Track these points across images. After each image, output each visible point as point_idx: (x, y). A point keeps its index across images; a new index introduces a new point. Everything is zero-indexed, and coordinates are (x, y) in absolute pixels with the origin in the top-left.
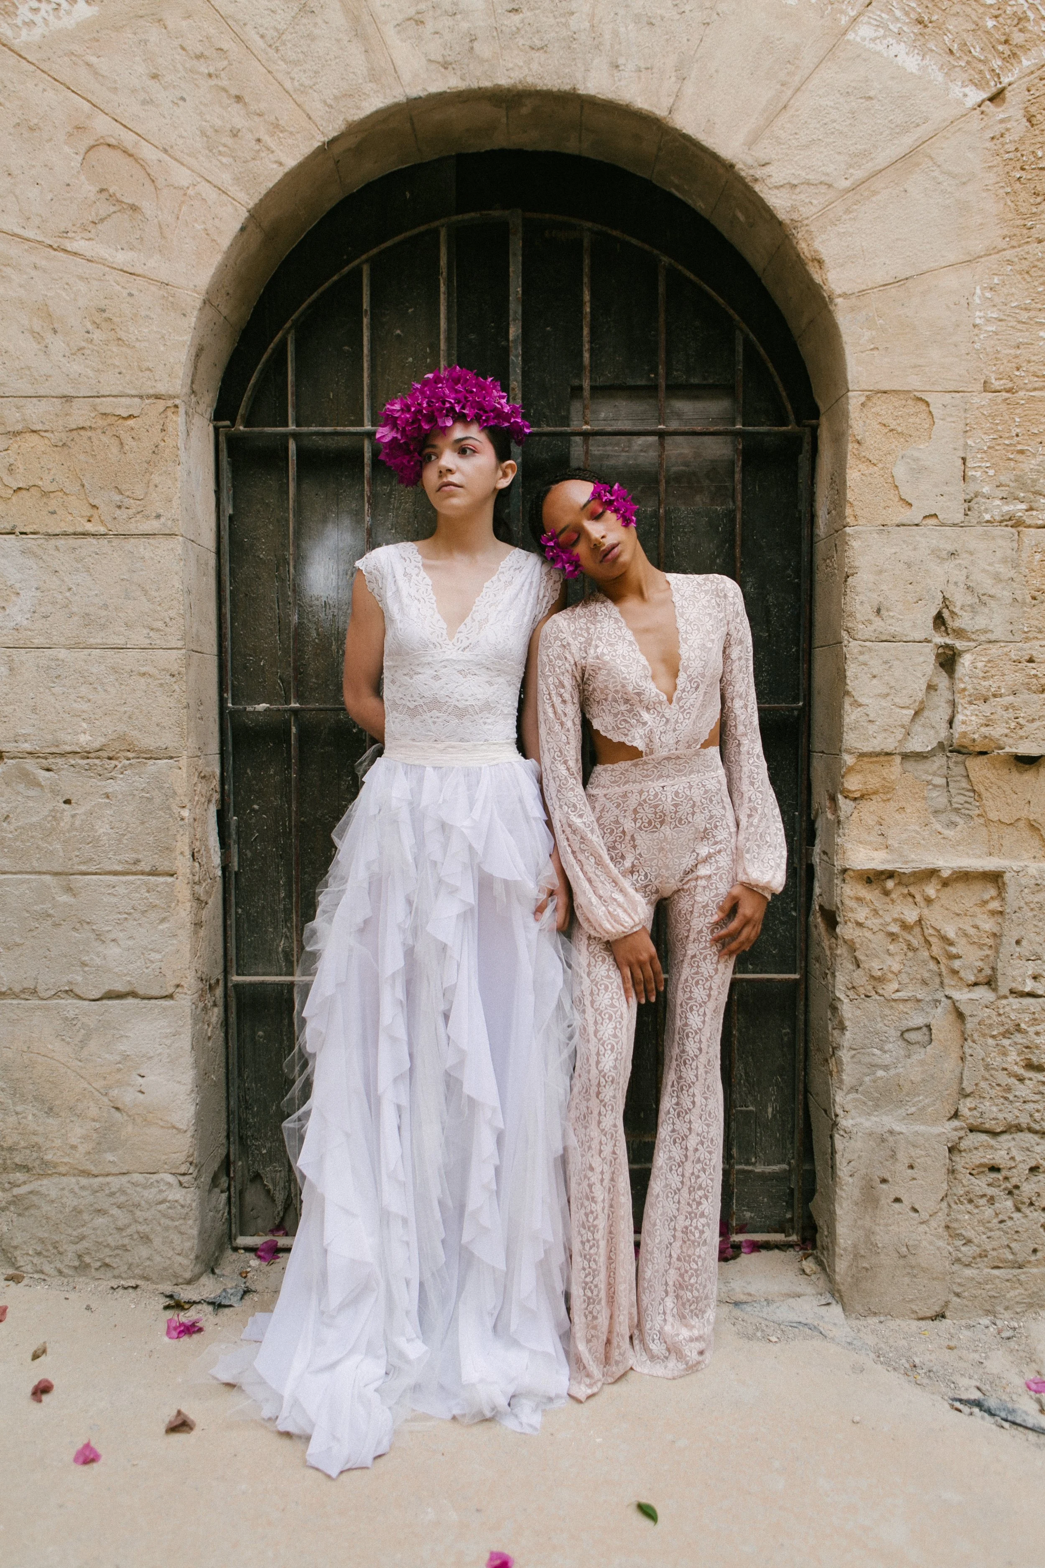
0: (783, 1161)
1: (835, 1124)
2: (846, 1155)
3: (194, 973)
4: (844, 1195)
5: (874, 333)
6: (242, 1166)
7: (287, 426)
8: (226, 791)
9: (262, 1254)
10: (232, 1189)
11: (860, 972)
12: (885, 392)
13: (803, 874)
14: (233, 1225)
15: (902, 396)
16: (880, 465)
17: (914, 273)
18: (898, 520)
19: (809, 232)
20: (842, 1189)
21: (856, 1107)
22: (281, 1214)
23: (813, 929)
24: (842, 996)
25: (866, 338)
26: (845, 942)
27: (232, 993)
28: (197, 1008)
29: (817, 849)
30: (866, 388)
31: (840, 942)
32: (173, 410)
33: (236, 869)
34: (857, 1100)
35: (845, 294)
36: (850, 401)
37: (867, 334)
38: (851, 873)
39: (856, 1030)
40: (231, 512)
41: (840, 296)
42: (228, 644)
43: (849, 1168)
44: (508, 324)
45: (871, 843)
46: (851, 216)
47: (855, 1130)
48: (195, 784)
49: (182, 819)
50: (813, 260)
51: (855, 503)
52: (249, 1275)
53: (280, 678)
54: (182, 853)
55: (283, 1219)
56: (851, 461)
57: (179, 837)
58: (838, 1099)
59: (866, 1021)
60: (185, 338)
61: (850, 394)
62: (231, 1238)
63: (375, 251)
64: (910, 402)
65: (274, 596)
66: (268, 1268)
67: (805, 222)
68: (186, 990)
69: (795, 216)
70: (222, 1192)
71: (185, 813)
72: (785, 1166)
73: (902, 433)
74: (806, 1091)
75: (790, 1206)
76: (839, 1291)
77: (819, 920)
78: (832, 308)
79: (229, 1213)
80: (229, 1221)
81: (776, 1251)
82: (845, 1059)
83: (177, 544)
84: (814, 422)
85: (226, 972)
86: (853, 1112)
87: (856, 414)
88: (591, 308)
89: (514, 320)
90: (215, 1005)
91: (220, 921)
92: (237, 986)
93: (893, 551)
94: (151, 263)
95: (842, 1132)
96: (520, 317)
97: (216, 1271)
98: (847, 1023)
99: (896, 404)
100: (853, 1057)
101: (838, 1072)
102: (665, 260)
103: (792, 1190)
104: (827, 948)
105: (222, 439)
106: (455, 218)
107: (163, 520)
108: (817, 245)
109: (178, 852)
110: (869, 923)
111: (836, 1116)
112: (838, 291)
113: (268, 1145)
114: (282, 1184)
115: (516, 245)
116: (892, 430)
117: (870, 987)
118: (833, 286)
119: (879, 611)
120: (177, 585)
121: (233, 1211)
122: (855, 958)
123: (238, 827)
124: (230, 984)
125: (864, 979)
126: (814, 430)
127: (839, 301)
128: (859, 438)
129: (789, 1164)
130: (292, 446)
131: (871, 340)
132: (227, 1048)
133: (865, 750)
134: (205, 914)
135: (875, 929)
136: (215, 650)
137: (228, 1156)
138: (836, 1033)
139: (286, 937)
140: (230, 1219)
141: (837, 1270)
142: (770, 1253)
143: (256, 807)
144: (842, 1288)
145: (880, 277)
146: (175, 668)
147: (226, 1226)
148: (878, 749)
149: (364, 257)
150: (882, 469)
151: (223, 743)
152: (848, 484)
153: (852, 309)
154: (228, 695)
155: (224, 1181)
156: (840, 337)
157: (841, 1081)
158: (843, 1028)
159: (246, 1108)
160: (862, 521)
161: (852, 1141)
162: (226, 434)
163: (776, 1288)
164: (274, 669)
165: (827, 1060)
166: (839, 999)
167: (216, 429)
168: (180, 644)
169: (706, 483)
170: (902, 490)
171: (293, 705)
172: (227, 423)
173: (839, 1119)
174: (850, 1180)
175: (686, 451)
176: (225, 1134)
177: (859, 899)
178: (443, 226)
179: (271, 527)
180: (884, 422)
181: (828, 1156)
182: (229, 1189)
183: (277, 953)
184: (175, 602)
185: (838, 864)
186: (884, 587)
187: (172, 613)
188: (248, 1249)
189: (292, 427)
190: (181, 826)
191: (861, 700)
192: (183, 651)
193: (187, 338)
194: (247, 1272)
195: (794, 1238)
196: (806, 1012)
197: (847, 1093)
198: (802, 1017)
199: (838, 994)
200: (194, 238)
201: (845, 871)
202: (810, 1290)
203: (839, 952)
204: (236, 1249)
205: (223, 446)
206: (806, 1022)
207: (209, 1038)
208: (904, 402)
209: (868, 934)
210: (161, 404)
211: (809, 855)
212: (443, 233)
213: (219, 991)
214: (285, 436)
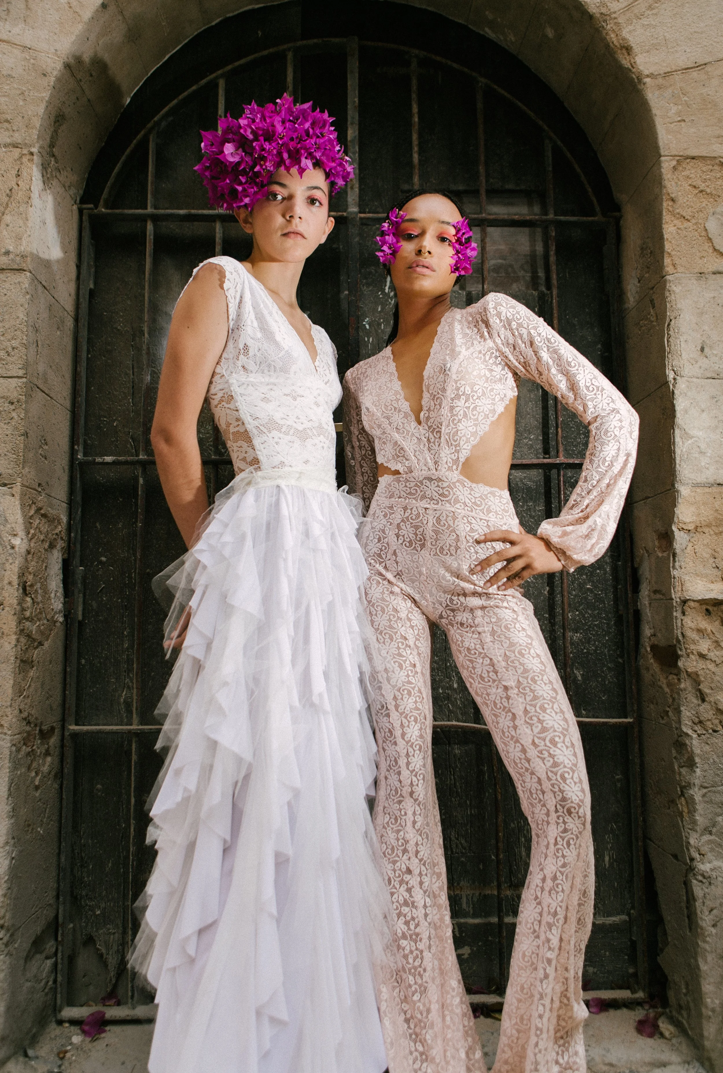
0: (622, 913)
1: (691, 869)
2: (708, 902)
3: (17, 712)
4: (707, 947)
5: (680, 107)
6: (74, 928)
7: (146, 209)
8: (73, 539)
9: (86, 1028)
10: (59, 955)
11: (705, 706)
12: (693, 158)
13: (631, 618)
14: (59, 996)
15: (709, 162)
16: (694, 221)
17: (711, 60)
18: (714, 269)
19: (617, 24)
20: (705, 941)
21: (712, 850)
22: (114, 981)
23: (644, 672)
24: (690, 732)
25: (673, 111)
26: (689, 674)
27: (68, 743)
28: (18, 750)
29: (645, 591)
30: (677, 153)
31: (683, 675)
32: (28, 157)
33: (80, 618)
34: (710, 842)
35: (652, 74)
36: (663, 165)
37: (674, 109)
38: (692, 604)
39: (706, 766)
40: (92, 286)
41: (648, 76)
42: (81, 399)
43: (711, 917)
44: (347, 128)
45: (706, 576)
46: (654, 11)
47: (714, 874)
48: (31, 517)
49: (13, 548)
50: (622, 47)
51: (673, 253)
52: (68, 1055)
53: (132, 438)
54: (10, 583)
55: (115, 986)
56: (666, 217)
57: (8, 566)
58: (692, 841)
59: (715, 757)
60: (44, 95)
61: (662, 158)
62: (56, 1010)
63: (229, 67)
64: (716, 167)
65: (130, 363)
66: (90, 1046)
67: (613, 16)
68: (6, 730)
69: (604, 10)
70: (47, 958)
71: (17, 542)
72: (624, 917)
73: (711, 194)
74: (646, 837)
75: (633, 959)
76: (709, 1059)
77: (652, 661)
78: (641, 87)
79: (55, 981)
80: (54, 990)
81: (625, 1010)
82: (698, 798)
83: (25, 279)
84: (617, 214)
85: (63, 721)
86: (710, 856)
87: (669, 176)
88: (419, 118)
89: (352, 124)
90: (47, 753)
91: (59, 668)
92: (75, 735)
93: (712, 295)
94: (16, 30)
95: (700, 878)
96: (357, 122)
97: (30, 1052)
98: (697, 760)
99: (704, 169)
100: (704, 796)
101: (689, 812)
102: (483, 80)
103: (633, 943)
104: (664, 686)
105: (85, 218)
106: (299, 43)
107: (11, 256)
108: (625, 33)
109: (6, 582)
110: (711, 655)
111: (692, 859)
112: (646, 72)
113: (103, 905)
114: (115, 948)
115: (353, 65)
116: (701, 191)
117: (717, 721)
118: (641, 68)
119: (702, 349)
120: (21, 316)
121: (59, 979)
122: (700, 691)
123: (84, 578)
124: (67, 734)
125: (711, 713)
126: (618, 221)
127: (647, 80)
128: (673, 196)
129: (629, 914)
130: (150, 227)
131: (679, 113)
132: (61, 799)
133: (699, 480)
134: (36, 654)
135: (718, 662)
136: (68, 404)
137: (57, 917)
138: (684, 771)
139: (128, 687)
140: (56, 988)
141: (706, 1034)
142: (619, 1012)
143: (103, 559)
144: (714, 1055)
145: (682, 61)
146: (14, 395)
147: (50, 996)
148: (711, 480)
149: (220, 72)
150: (696, 223)
151: (71, 492)
152: (665, 236)
153: (660, 87)
154: (80, 448)
155: (50, 946)
156: (650, 110)
157: (694, 822)
158: (691, 764)
159: (82, 866)
160: (680, 269)
161: (713, 887)
162: (90, 216)
163: (638, 1056)
164: (126, 430)
165: (673, 801)
166: (687, 735)
167: (81, 211)
168: (21, 373)
169: (521, 273)
170: (715, 241)
171: (141, 457)
172: (91, 206)
173: (695, 863)
174: (714, 931)
175: (503, 247)
176: (55, 893)
177: (699, 631)
178: (289, 49)
179: (129, 303)
180: (694, 184)
181: (683, 905)
182: (56, 954)
183: (119, 704)
184: (18, 333)
185: (676, 596)
186: (706, 328)
187: (15, 343)
188: (74, 1022)
189: (150, 210)
190: (10, 554)
191: (691, 433)
192: (24, 380)
193: (46, 95)
194: (66, 1052)
195: (640, 995)
196: (642, 755)
197: (702, 835)
198: (637, 761)
199: (685, 730)
200: (57, 10)
201: (685, 602)
202: (675, 1058)
203: (682, 686)
204: (60, 1023)
205: (86, 224)
206: (642, 764)
207: (37, 788)
208: (711, 167)
209: (711, 666)
210: (17, 152)
211: (636, 599)
212: (290, 55)
213: (54, 740)
214: (143, 219)
